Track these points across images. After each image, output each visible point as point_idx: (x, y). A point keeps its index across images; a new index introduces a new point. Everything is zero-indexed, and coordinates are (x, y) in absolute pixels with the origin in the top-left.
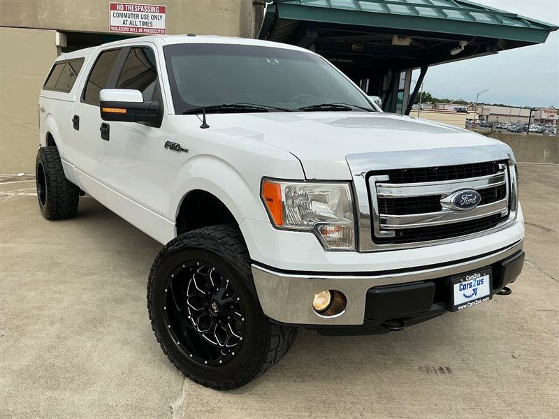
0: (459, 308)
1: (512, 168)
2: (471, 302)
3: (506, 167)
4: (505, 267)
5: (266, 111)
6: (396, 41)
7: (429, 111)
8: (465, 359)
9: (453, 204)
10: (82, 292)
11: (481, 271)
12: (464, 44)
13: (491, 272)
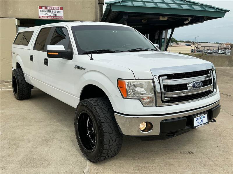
0: (196, 127)
1: (214, 72)
2: (201, 125)
3: (212, 72)
4: (213, 111)
5: (115, 52)
6: (161, 19)
7: (175, 46)
8: (198, 148)
9: (192, 87)
10: (39, 129)
11: (204, 113)
12: (190, 19)
13: (208, 114)
